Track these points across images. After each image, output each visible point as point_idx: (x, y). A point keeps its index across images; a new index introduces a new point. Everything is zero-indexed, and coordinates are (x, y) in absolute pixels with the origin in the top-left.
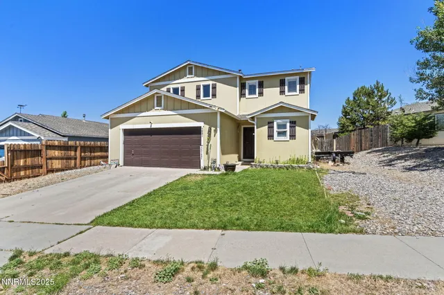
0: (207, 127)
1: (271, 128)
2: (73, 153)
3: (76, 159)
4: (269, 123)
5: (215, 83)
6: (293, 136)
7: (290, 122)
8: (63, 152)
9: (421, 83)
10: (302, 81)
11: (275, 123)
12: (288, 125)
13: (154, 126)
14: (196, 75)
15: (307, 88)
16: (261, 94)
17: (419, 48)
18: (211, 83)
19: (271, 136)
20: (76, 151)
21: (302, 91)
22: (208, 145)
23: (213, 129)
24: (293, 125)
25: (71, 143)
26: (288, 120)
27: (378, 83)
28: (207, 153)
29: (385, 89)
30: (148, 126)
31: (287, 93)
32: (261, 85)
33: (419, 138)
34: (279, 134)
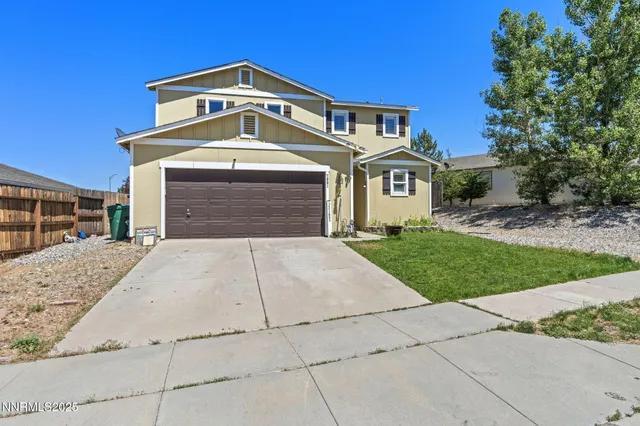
0: (335, 172)
1: (386, 179)
2: (27, 216)
3: (33, 228)
4: (384, 172)
5: (289, 104)
6: (412, 191)
7: (409, 173)
8: (12, 212)
9: (491, 139)
10: (403, 121)
11: (392, 173)
12: (407, 175)
13: (239, 166)
14: (256, 86)
15: (408, 129)
16: (352, 131)
17: (486, 102)
18: (282, 103)
19: (386, 191)
20: (32, 211)
21: (402, 133)
22: (336, 200)
23: (343, 176)
24: (412, 177)
25: (25, 193)
26: (407, 170)
27: (425, 132)
28: (335, 212)
29: (433, 141)
30: (228, 166)
31: (385, 134)
32: (352, 118)
33: (472, 198)
34: (397, 187)
